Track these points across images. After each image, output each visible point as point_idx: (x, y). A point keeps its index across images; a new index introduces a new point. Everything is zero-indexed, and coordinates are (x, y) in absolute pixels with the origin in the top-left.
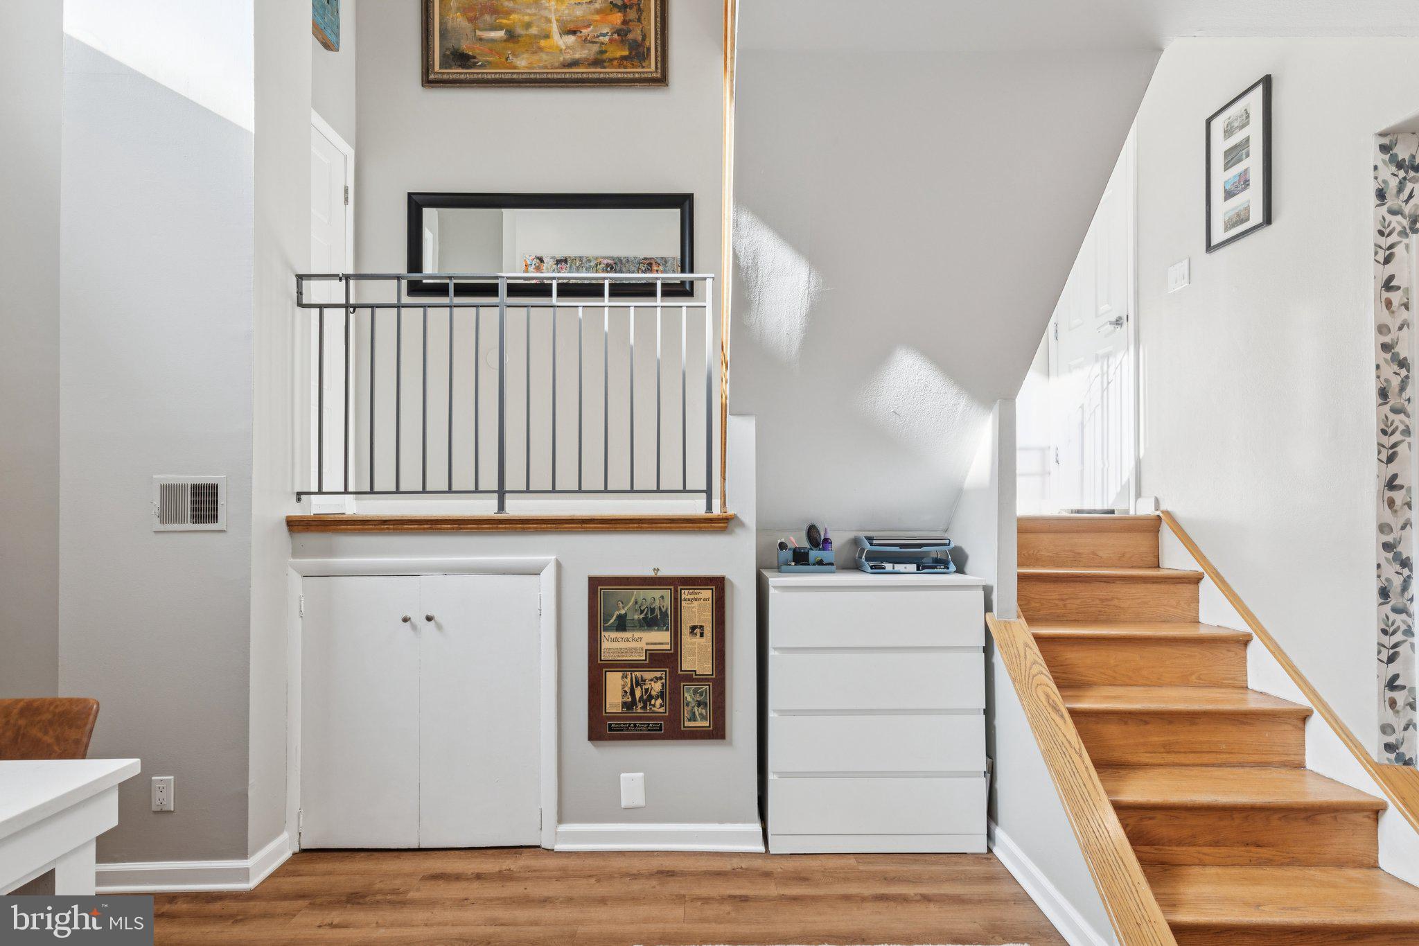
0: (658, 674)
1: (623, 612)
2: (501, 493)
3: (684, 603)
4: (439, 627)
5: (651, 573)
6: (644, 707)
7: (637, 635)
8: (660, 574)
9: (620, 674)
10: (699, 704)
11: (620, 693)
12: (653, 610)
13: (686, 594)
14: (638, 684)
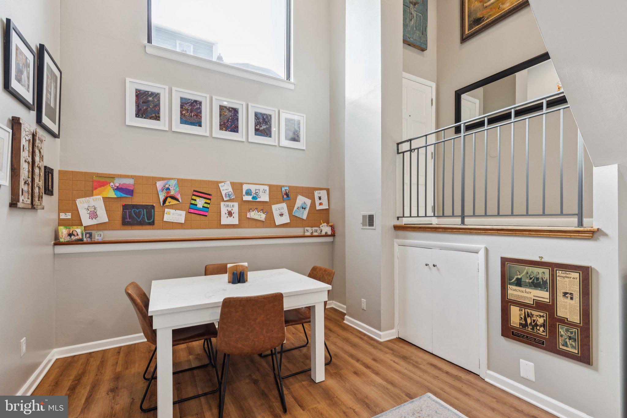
0: (542, 314)
1: (519, 277)
3: (558, 278)
4: (438, 270)
5: (538, 259)
6: (533, 329)
7: (528, 290)
8: (543, 260)
9: (518, 308)
10: (570, 338)
11: (518, 318)
12: (538, 279)
13: (559, 273)
14: (528, 316)
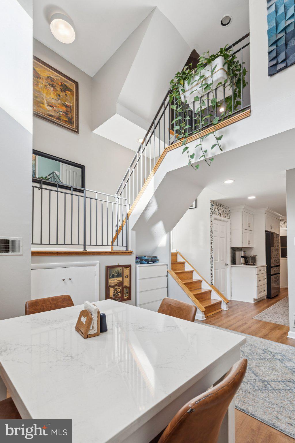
0: (119, 287)
1: (113, 274)
2: (85, 245)
3: (124, 271)
5: (117, 265)
6: (117, 295)
7: (116, 279)
8: (119, 265)
9: (112, 288)
10: (127, 293)
11: (112, 292)
12: (119, 273)
13: (125, 269)
14: (116, 290)
